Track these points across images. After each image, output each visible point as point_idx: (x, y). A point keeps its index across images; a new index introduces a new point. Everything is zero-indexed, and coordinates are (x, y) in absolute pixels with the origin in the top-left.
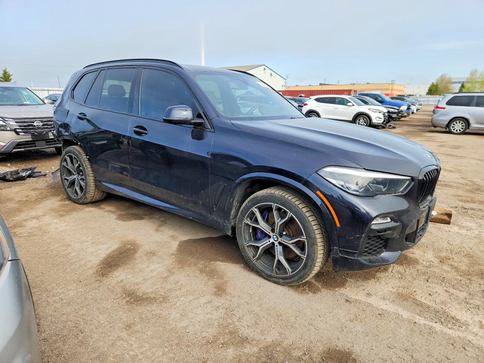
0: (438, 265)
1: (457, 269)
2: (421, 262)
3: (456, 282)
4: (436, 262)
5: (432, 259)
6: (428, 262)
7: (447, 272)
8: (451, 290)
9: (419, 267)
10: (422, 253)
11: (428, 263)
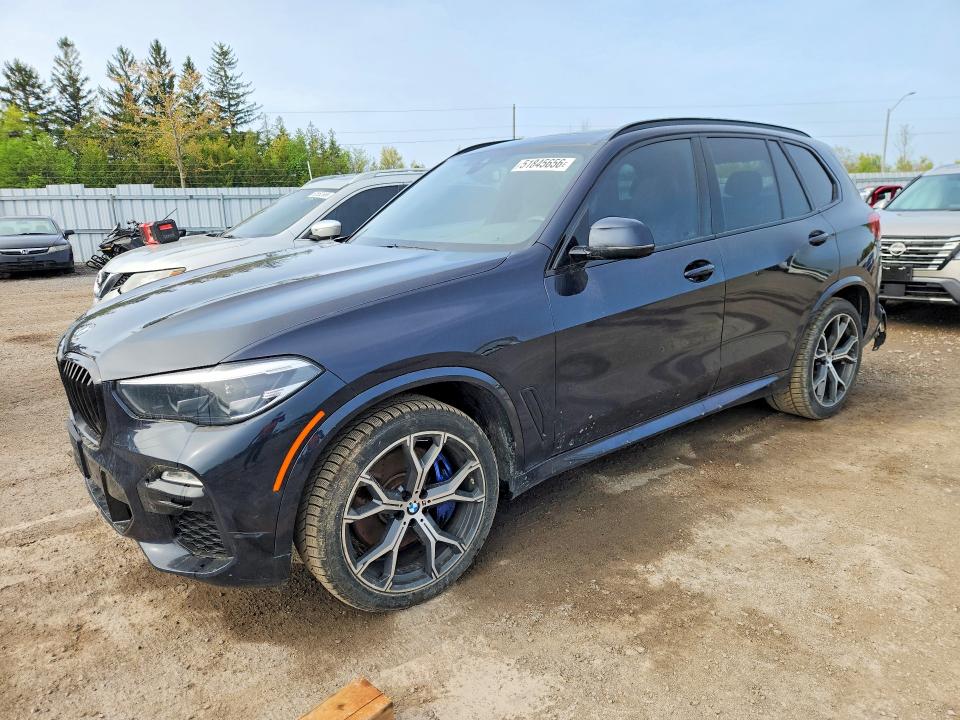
0: (80, 614)
1: (34, 633)
2: (117, 597)
3: (24, 601)
4: (88, 618)
5: (101, 620)
6: (103, 608)
7: (51, 612)
8: (25, 578)
9: (110, 583)
10: (135, 620)
11: (102, 604)
